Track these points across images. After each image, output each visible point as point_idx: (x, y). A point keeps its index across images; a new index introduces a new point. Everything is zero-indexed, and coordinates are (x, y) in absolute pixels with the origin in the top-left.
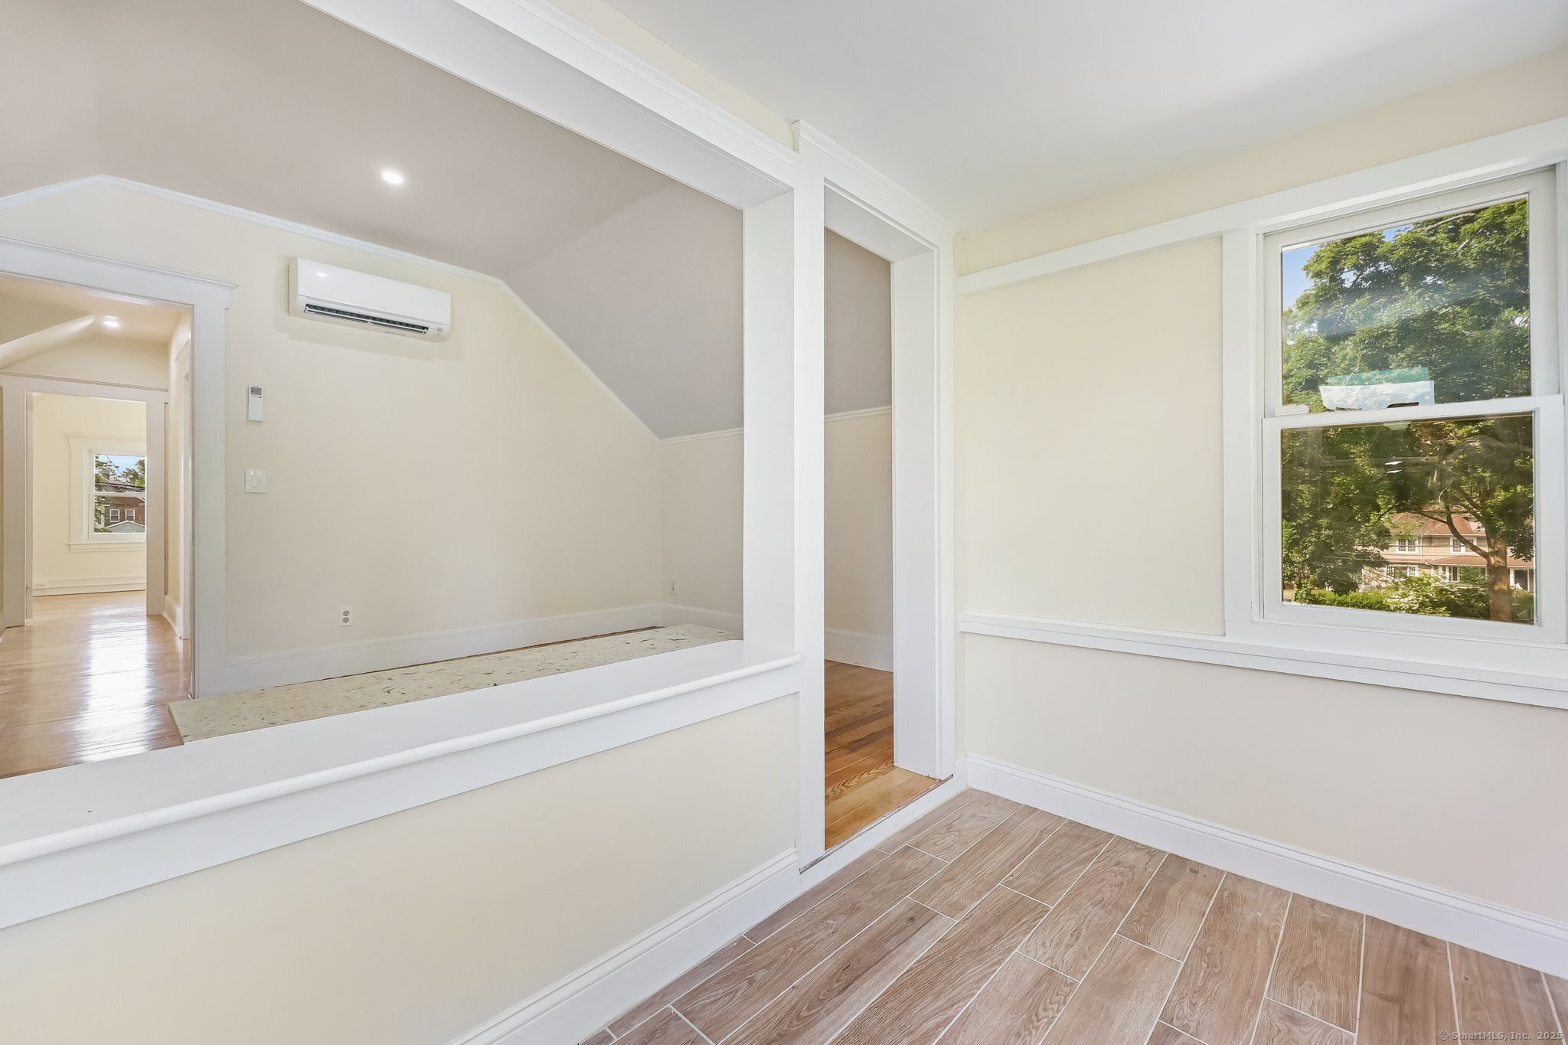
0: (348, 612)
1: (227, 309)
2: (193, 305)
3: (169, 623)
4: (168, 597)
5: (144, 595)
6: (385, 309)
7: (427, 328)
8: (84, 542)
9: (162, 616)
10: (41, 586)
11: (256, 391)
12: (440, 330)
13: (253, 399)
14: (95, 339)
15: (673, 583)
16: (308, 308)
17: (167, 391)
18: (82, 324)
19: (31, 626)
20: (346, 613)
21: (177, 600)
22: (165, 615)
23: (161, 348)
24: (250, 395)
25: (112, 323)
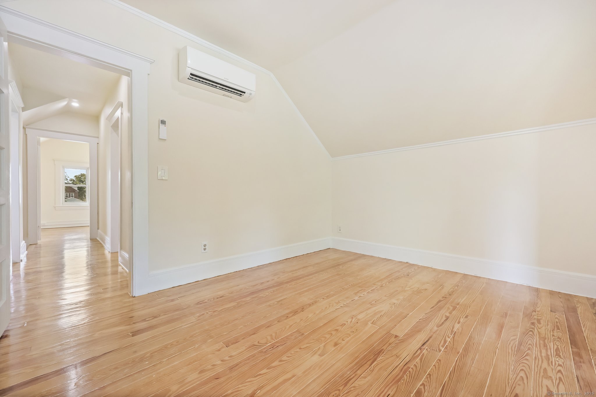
0: (206, 245)
1: (149, 74)
2: (131, 71)
3: (101, 243)
4: (99, 231)
5: (88, 229)
6: (228, 79)
7: (245, 93)
8: (61, 206)
9: (96, 239)
10: (44, 224)
11: (163, 122)
12: (251, 94)
13: (162, 126)
14: (68, 112)
15: (340, 227)
16: (191, 76)
17: (98, 138)
18: (63, 104)
19: (40, 244)
20: (205, 246)
21: (105, 232)
22: (98, 239)
23: (96, 118)
24: (160, 124)
25: (75, 104)
